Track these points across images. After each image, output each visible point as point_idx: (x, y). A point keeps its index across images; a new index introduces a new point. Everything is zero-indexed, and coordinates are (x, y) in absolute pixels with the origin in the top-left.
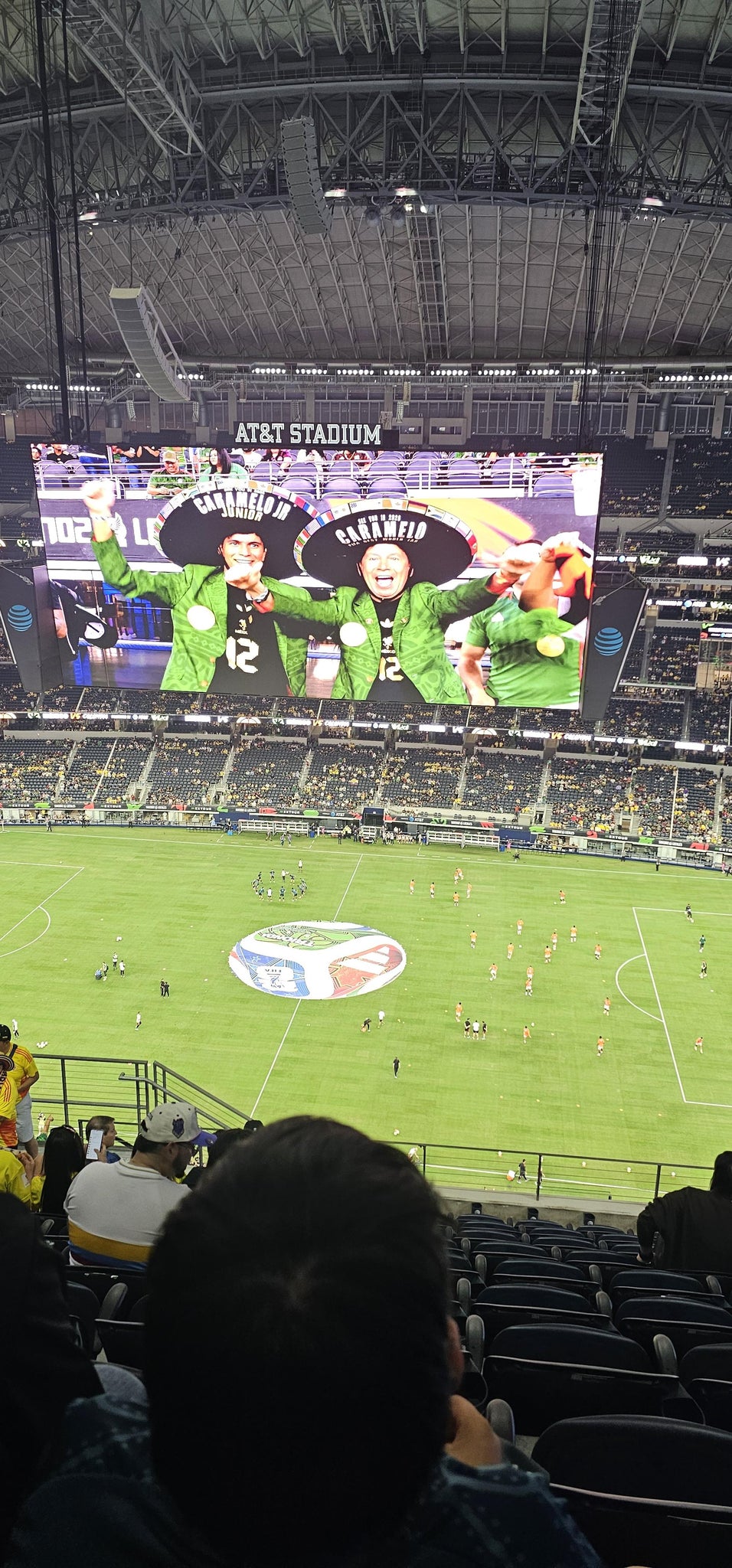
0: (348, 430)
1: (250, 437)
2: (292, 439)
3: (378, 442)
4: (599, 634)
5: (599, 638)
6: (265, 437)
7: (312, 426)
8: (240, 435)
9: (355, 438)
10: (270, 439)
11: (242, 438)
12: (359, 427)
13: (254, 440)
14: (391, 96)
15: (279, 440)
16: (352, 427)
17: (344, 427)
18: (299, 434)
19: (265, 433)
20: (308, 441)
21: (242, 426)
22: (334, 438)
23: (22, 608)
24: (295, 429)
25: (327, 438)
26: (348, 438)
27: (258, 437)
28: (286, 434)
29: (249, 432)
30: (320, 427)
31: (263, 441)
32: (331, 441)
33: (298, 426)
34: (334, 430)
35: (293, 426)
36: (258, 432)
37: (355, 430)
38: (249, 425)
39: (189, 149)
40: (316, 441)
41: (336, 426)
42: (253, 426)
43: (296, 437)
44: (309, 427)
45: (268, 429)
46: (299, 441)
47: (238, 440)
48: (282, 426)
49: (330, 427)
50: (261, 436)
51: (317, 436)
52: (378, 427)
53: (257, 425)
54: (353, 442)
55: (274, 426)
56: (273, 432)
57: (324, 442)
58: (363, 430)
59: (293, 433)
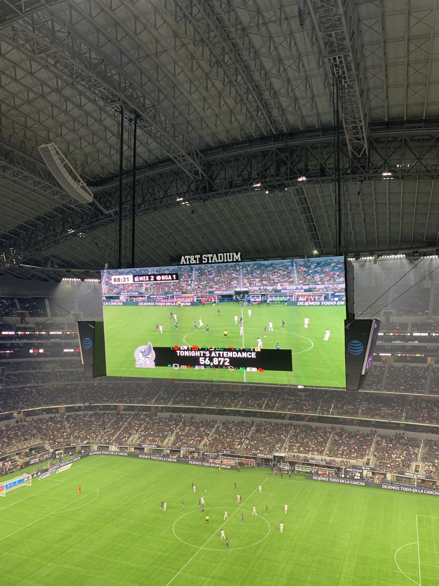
0: (227, 256)
1: (186, 261)
2: (204, 262)
3: (240, 260)
4: (350, 343)
5: (350, 345)
6: (192, 261)
9: (230, 259)
10: (194, 262)
11: (183, 262)
12: (231, 254)
13: (188, 263)
14: (277, 150)
15: (198, 262)
16: (228, 254)
17: (225, 254)
18: (206, 259)
19: (192, 259)
20: (210, 261)
21: (183, 257)
22: (221, 259)
24: (205, 257)
25: (218, 260)
26: (227, 259)
27: (189, 261)
28: (201, 259)
29: (186, 260)
30: (215, 255)
31: (191, 263)
32: (220, 261)
33: (206, 256)
34: (221, 256)
35: (203, 256)
36: (190, 259)
37: (230, 255)
38: (186, 257)
39: (200, 177)
40: (213, 261)
41: (222, 255)
42: (187, 257)
43: (205, 260)
44: (210, 256)
45: (194, 258)
47: (181, 263)
48: (199, 256)
49: (219, 255)
50: (191, 261)
51: (214, 259)
52: (239, 253)
53: (189, 257)
54: (229, 260)
55: (196, 256)
56: (195, 259)
57: (217, 261)
58: (233, 255)
59: (203, 258)
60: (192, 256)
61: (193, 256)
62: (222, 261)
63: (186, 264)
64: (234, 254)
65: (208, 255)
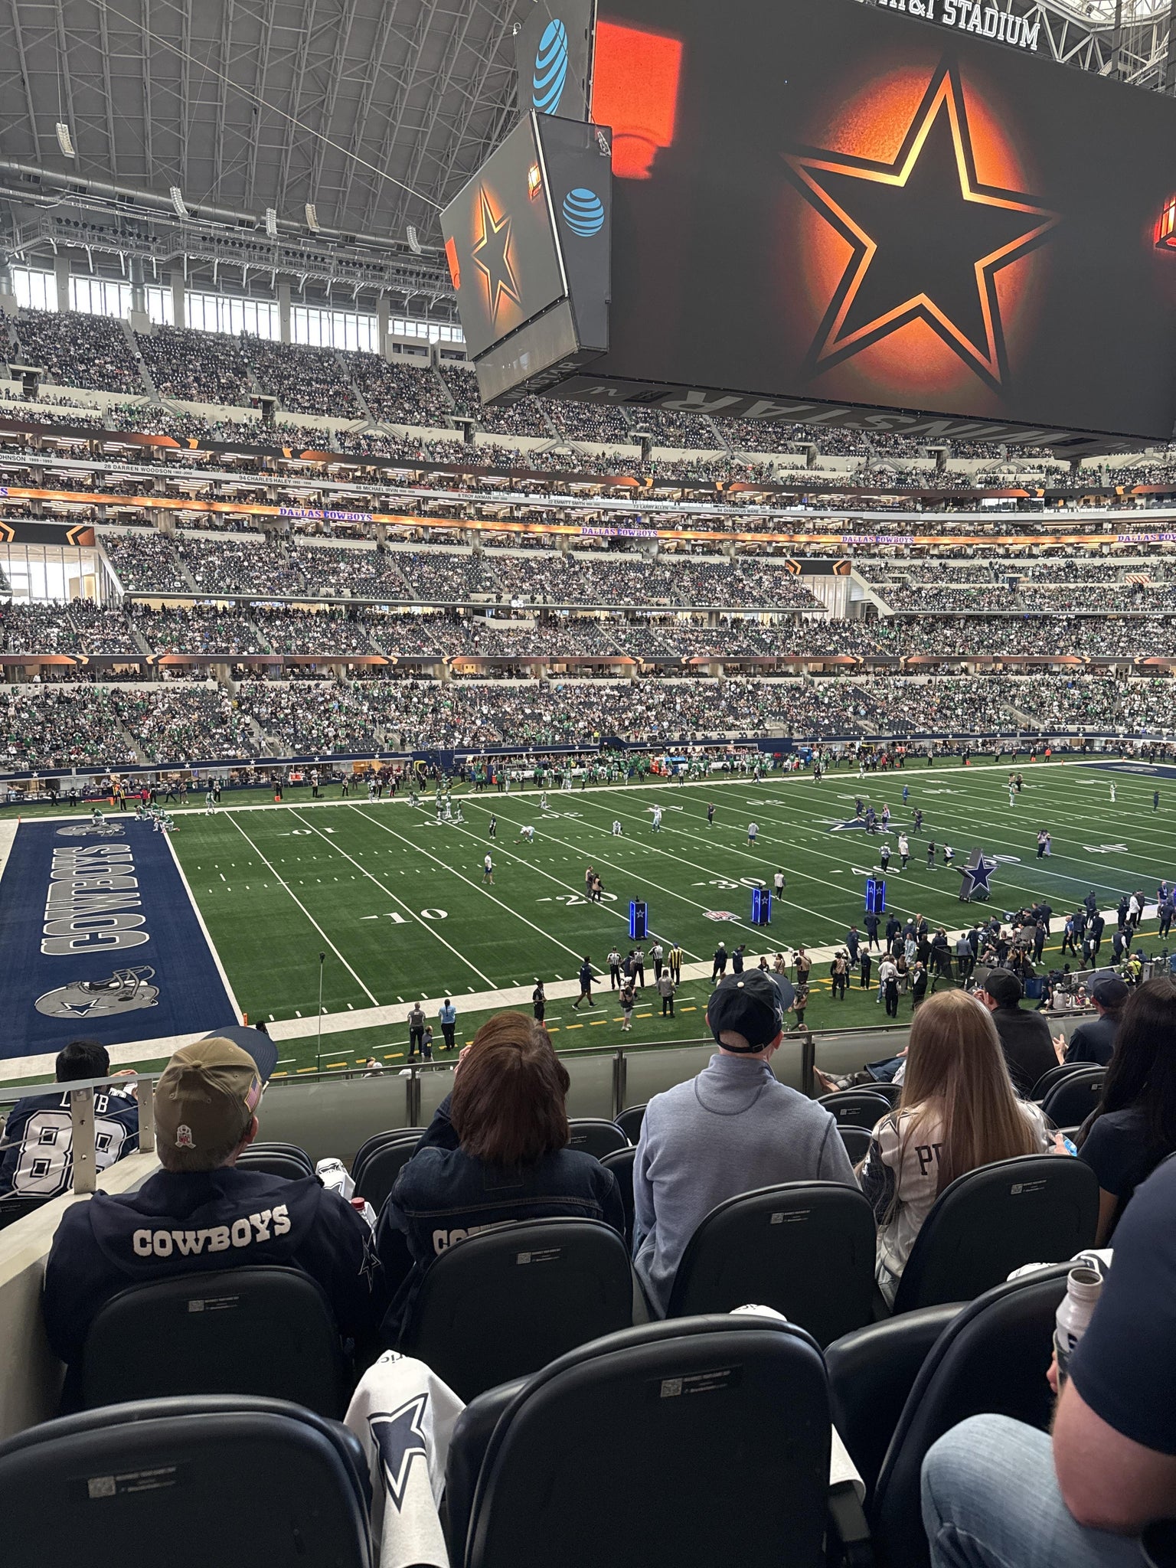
2: (945, 20)
9: (1012, 36)
18: (953, 12)
20: (962, 25)
22: (990, 29)
23: (590, 195)
25: (983, 27)
26: (1005, 33)
30: (977, 7)
32: (987, 33)
40: (970, 28)
57: (979, 31)
58: (1022, 25)
62: (992, 34)
64: (1026, 23)
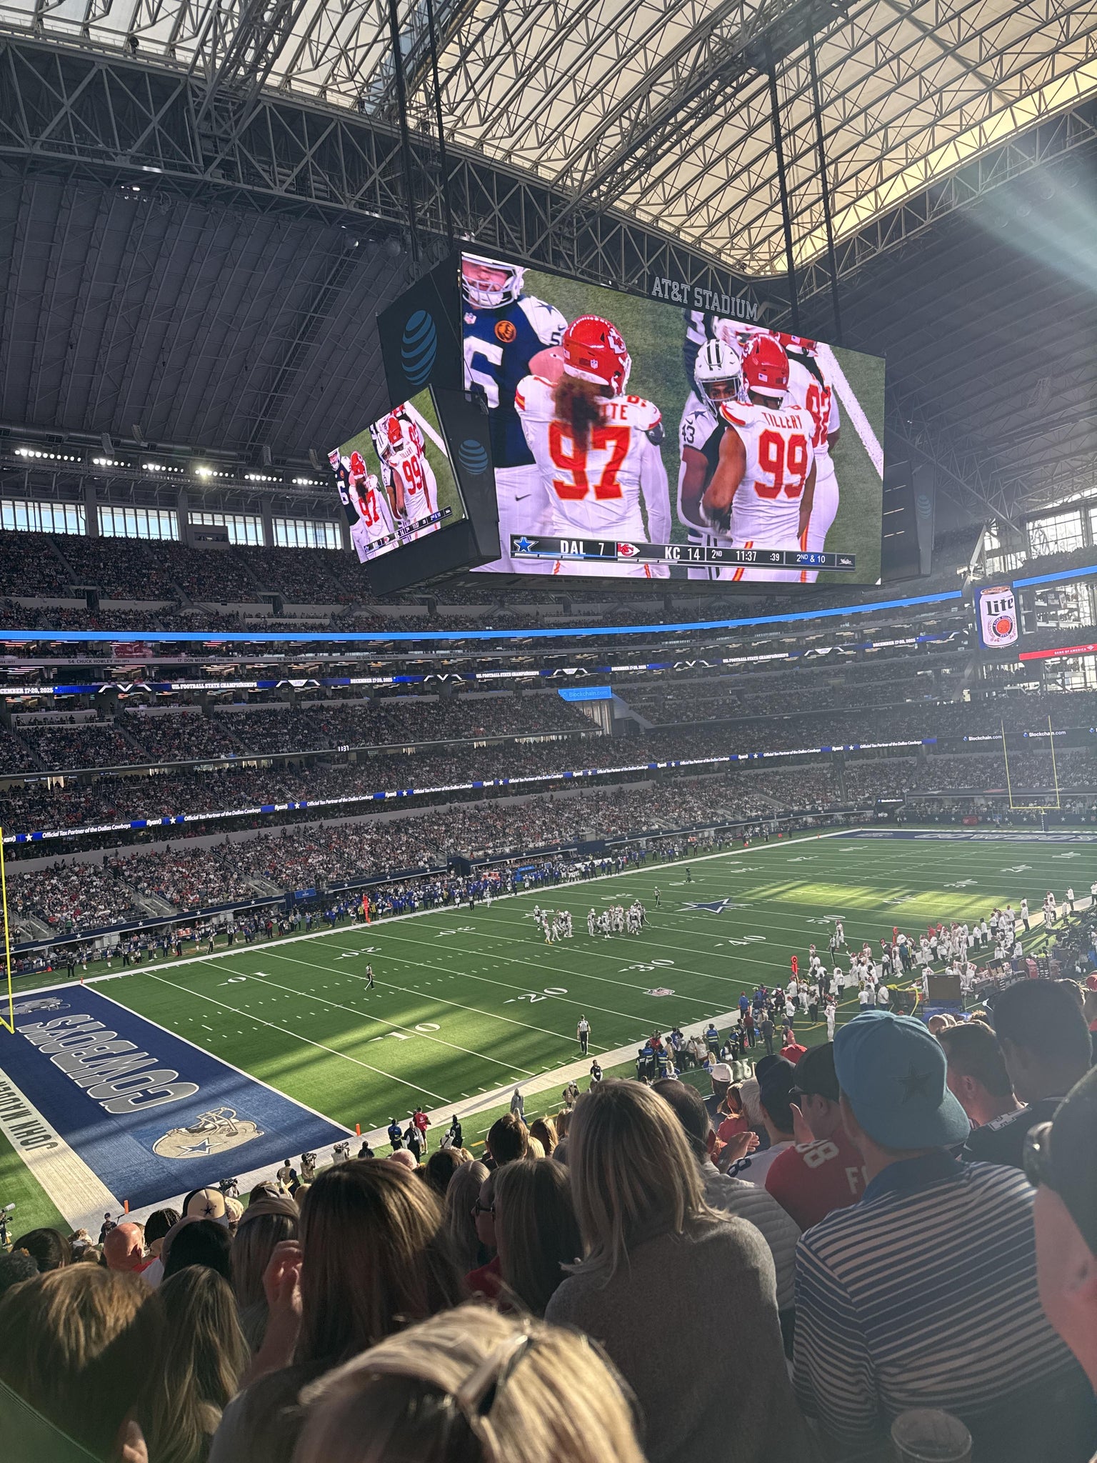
1: (663, 292)
7: (710, 293)
8: (656, 289)
10: (679, 298)
13: (666, 296)
15: (685, 301)
19: (675, 291)
24: (698, 293)
27: (669, 294)
28: (691, 294)
29: (663, 286)
33: (700, 290)
34: (726, 300)
35: (697, 289)
36: (670, 289)
37: (741, 304)
43: (699, 302)
45: (678, 289)
46: (700, 305)
50: (673, 294)
51: (714, 304)
54: (739, 315)
60: (675, 283)
61: (677, 284)
63: (663, 300)
65: (705, 292)
